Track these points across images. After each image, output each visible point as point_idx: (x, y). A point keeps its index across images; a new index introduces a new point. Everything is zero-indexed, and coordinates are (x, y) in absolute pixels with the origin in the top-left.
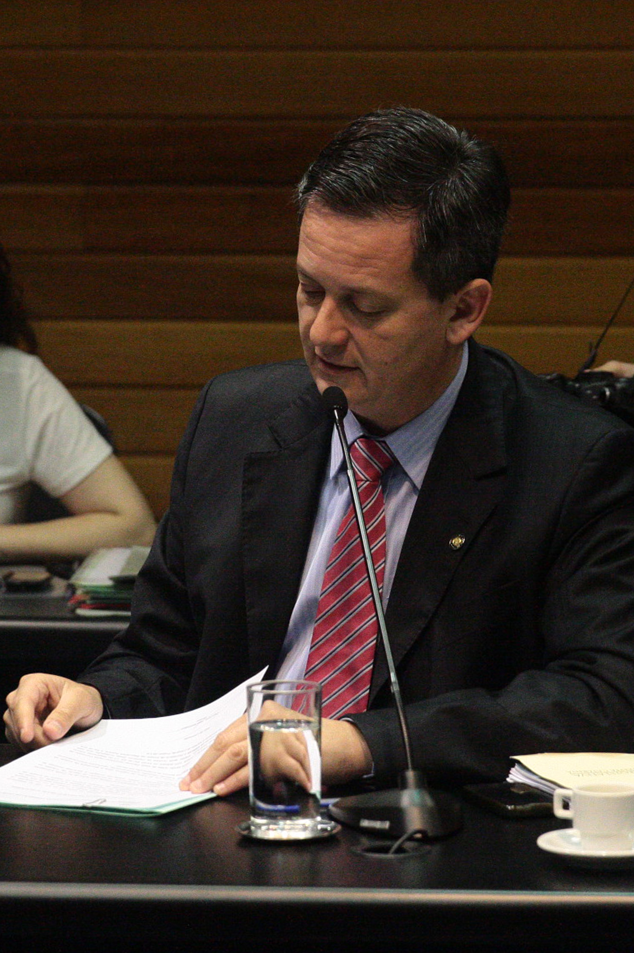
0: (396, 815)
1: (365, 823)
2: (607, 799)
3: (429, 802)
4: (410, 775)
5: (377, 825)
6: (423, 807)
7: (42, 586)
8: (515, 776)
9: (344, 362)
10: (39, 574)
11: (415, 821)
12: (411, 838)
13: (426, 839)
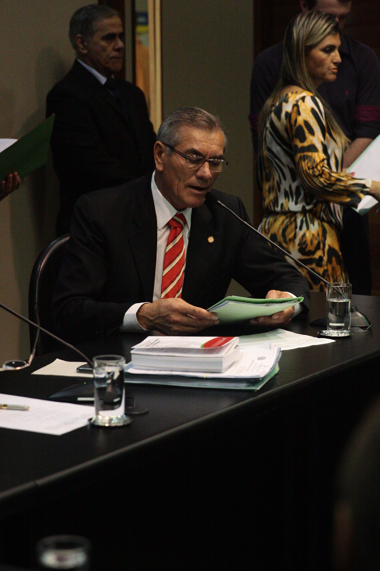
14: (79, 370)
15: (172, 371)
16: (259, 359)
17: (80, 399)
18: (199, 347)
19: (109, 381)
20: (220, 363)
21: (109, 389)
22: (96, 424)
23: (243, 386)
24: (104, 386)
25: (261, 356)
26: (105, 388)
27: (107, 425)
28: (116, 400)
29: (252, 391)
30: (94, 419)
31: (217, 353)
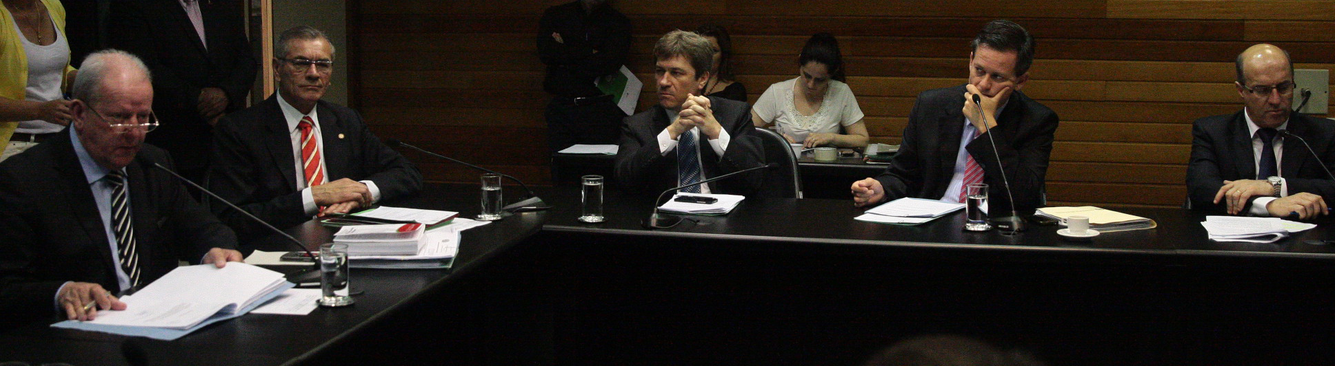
0: (1010, 224)
1: (1000, 226)
2: (1080, 220)
3: (1019, 220)
4: (1014, 212)
5: (1005, 227)
6: (1017, 221)
7: (852, 155)
8: (1037, 213)
9: (989, 94)
10: (850, 152)
11: (1016, 226)
12: (1016, 231)
13: (1019, 231)
14: (283, 259)
15: (372, 255)
16: (443, 241)
17: (302, 284)
18: (395, 232)
19: (338, 266)
20: (416, 246)
21: (338, 274)
22: (323, 304)
23: (437, 266)
24: (334, 270)
25: (445, 239)
26: (334, 273)
27: (333, 305)
28: (343, 283)
29: (445, 269)
30: (321, 301)
31: (412, 237)
